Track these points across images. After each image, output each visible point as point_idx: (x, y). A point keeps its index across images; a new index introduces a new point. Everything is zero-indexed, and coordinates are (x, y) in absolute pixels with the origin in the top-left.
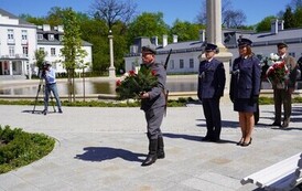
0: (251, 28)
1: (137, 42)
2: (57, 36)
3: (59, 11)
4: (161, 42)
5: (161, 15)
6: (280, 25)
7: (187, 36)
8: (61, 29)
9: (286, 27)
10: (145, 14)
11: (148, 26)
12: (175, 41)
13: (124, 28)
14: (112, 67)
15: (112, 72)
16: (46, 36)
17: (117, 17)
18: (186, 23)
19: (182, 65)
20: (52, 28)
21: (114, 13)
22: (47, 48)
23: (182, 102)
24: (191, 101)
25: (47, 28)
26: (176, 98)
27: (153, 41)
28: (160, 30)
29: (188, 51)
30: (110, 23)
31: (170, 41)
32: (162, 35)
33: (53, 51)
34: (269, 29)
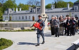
1: (7, 10)
6: (53, 7)
12: (20, 10)
19: (23, 18)
27: (13, 10)
28: (14, 6)
29: (25, 14)
32: (16, 8)
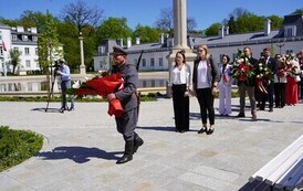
0: (200, 32)
1: (105, 43)
2: (30, 37)
3: (31, 15)
4: (125, 44)
5: (124, 20)
6: (225, 30)
7: (148, 39)
8: (34, 31)
9: (231, 33)
10: (111, 19)
11: (113, 29)
12: (138, 42)
13: (92, 31)
14: (83, 65)
15: (83, 70)
16: (20, 36)
17: (86, 21)
18: (147, 28)
19: (144, 64)
20: (25, 29)
21: (83, 17)
22: (21, 48)
23: (153, 97)
24: (159, 95)
25: (20, 30)
26: (147, 93)
27: (118, 42)
28: (124, 33)
29: (150, 51)
30: (79, 26)
31: (134, 43)
32: (126, 37)
33: (27, 50)
34: (217, 34)
